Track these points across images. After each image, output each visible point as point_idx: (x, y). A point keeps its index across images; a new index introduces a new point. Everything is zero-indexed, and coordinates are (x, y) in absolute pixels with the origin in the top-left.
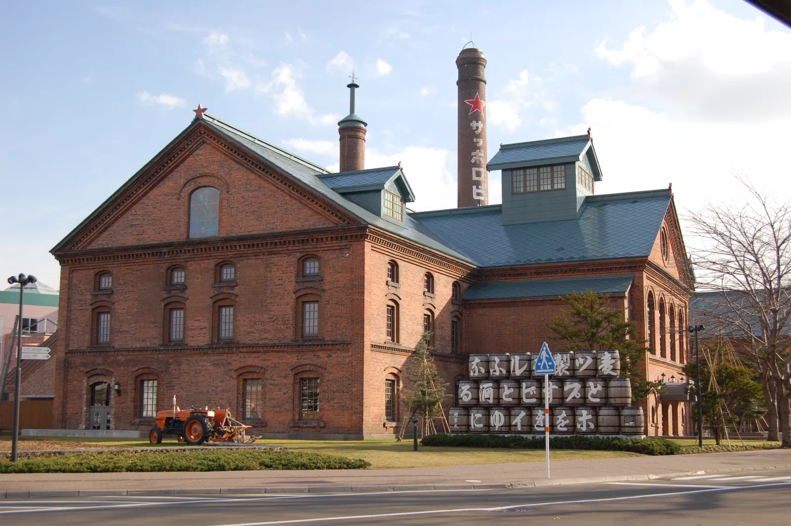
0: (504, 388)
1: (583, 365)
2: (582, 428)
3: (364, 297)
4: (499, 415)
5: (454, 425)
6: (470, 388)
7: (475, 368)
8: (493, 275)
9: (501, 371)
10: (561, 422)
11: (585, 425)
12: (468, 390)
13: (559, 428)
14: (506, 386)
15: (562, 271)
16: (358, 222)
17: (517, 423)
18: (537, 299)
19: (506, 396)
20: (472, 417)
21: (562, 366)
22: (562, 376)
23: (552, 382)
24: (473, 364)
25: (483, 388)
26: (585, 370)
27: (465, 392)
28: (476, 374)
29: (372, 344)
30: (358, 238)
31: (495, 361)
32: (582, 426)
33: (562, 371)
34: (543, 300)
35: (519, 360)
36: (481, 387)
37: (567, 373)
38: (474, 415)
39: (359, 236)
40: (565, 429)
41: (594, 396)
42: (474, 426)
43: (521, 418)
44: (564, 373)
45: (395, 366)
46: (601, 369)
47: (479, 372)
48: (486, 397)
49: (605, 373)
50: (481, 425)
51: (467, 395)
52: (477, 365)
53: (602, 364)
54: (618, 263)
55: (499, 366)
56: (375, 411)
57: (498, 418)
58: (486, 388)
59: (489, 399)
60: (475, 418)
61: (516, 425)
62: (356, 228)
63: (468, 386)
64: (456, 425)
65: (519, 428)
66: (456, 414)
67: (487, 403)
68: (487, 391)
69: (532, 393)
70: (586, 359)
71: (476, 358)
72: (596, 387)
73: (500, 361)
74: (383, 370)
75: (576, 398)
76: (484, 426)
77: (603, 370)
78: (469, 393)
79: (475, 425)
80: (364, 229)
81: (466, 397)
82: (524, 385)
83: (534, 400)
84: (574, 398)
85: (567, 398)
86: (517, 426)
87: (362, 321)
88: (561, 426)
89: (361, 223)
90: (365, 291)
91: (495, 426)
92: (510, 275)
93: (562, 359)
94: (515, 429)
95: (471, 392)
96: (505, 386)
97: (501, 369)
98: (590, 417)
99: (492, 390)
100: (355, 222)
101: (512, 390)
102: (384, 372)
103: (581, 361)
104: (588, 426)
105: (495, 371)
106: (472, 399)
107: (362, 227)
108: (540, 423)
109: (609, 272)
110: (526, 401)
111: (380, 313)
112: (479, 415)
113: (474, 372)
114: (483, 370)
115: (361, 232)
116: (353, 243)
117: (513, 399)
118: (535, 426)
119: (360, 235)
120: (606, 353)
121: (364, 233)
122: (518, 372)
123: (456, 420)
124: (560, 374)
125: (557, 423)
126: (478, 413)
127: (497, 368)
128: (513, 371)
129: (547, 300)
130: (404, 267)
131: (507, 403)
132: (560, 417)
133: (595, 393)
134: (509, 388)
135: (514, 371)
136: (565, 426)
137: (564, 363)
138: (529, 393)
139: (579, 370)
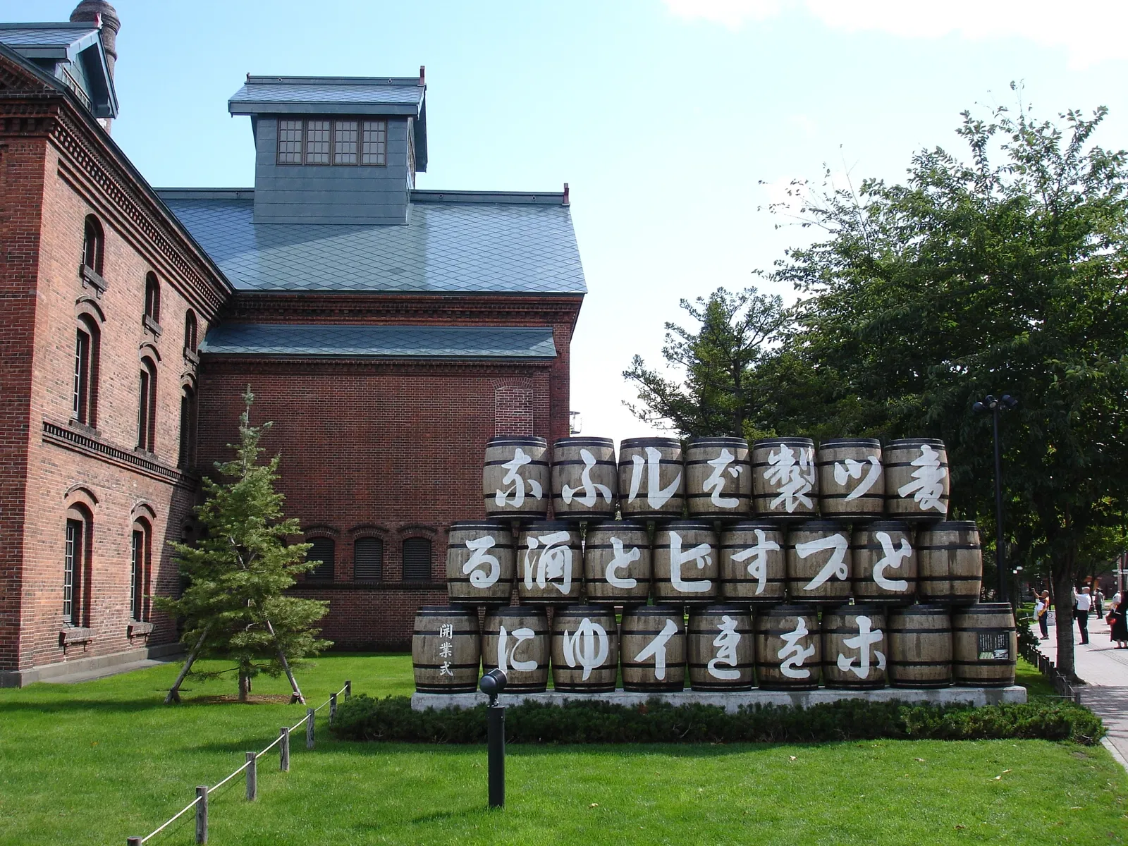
0: (611, 546)
1: (860, 480)
2: (856, 670)
3: (35, 288)
4: (595, 633)
5: (438, 667)
6: (497, 546)
7: (513, 482)
8: (258, 310)
9: (600, 495)
10: (794, 653)
11: (865, 662)
12: (489, 552)
13: (786, 671)
14: (617, 543)
15: (407, 311)
16: (34, 82)
17: (653, 657)
18: (368, 362)
19: (618, 573)
20: (503, 637)
21: (798, 482)
22: (794, 513)
23: (763, 529)
24: (507, 471)
25: (541, 547)
26: (865, 496)
27: (478, 558)
28: (518, 502)
29: (47, 420)
30: (30, 128)
31: (581, 462)
32: (856, 664)
33: (795, 499)
34: (380, 365)
35: (661, 461)
36: (532, 542)
37: (809, 504)
38: (509, 633)
39: (30, 122)
40: (805, 674)
41: (890, 575)
42: (510, 667)
43: (665, 640)
44: (801, 504)
45: (86, 485)
46: (911, 496)
47: (527, 495)
48: (550, 577)
49: (924, 507)
50: (531, 666)
51: (487, 568)
52: (522, 471)
53: (914, 479)
54: (525, 303)
55: (595, 477)
56: (43, 601)
57: (589, 639)
58: (553, 547)
59: (560, 580)
60: (512, 640)
61: (649, 665)
62: (27, 99)
63: (487, 541)
64: (446, 666)
65: (660, 674)
66: (447, 629)
67: (554, 595)
68: (554, 556)
69: (701, 565)
70: (869, 463)
71: (519, 451)
72: (897, 546)
73: (599, 462)
74: (63, 493)
75: (838, 580)
76: (539, 667)
77: (917, 499)
78: (493, 561)
79: (515, 665)
80: (48, 105)
81: (481, 573)
82: (674, 538)
83: (704, 587)
84: (833, 579)
85: (810, 579)
86: (653, 666)
87: (28, 354)
88: (793, 666)
89: (41, 86)
90: (39, 275)
91: (580, 667)
92: (295, 311)
93: (797, 463)
94: (644, 676)
95: (499, 559)
96: (613, 540)
97: (600, 486)
98: (878, 636)
99: (569, 553)
100: (24, 83)
101: (636, 554)
102: (64, 501)
103: (855, 469)
104: (874, 663)
105: (582, 494)
106: (500, 580)
107: (45, 98)
108: (727, 657)
109: (504, 320)
110: (681, 586)
111: (64, 343)
112: (525, 634)
113: (512, 495)
114: (538, 491)
115: (37, 113)
116: (10, 141)
117: (638, 580)
118: (711, 665)
119: (35, 119)
120: (925, 448)
121: (49, 115)
122: (658, 499)
123: (446, 649)
124: (790, 508)
125: (781, 654)
126: (521, 625)
127: (588, 485)
128: (638, 496)
129: (389, 365)
130: (114, 245)
131: (617, 594)
132: (791, 638)
133: (896, 564)
134: (628, 547)
135: (643, 495)
136: (805, 666)
137: (802, 473)
138: (694, 562)
139: (845, 496)
